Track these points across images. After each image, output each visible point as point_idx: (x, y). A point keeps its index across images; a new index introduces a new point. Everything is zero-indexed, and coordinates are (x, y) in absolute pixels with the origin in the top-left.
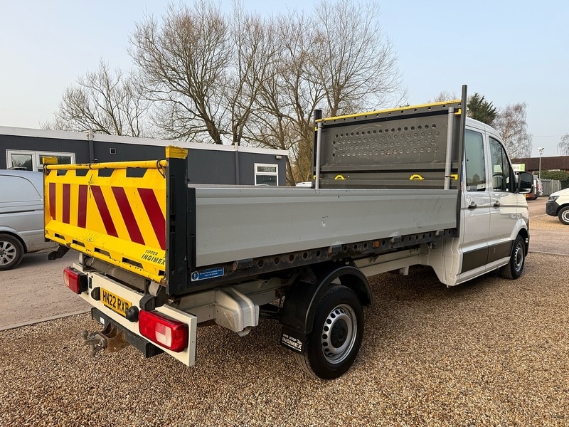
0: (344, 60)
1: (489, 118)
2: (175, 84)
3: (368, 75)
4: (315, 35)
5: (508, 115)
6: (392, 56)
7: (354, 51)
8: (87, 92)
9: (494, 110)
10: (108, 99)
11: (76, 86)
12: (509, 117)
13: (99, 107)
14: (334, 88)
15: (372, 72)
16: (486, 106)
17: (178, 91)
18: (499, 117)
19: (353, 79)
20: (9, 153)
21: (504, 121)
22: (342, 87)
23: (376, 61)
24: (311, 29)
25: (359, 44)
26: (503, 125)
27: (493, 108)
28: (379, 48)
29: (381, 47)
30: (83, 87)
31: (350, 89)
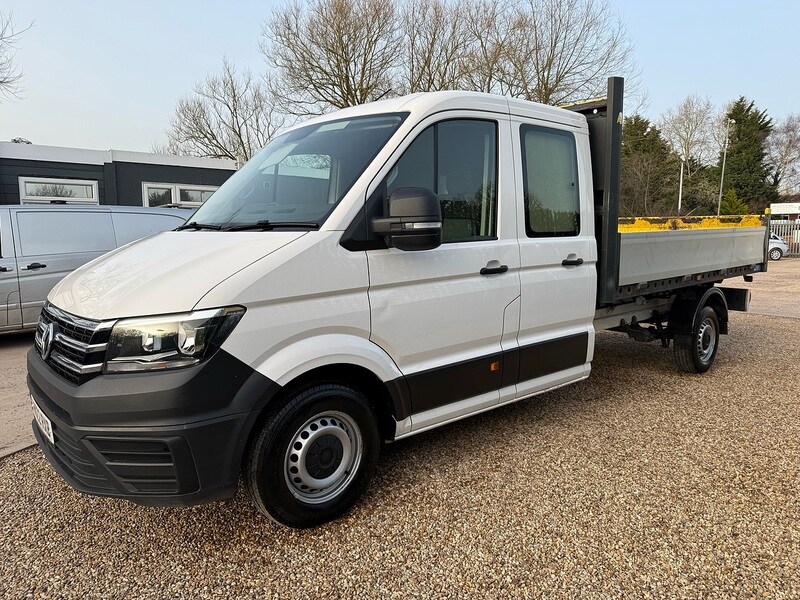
0: (556, 53)
1: (761, 133)
2: (321, 91)
3: (589, 74)
4: (516, 17)
5: (790, 129)
6: (627, 44)
7: (571, 38)
8: (208, 103)
9: (768, 122)
10: (234, 113)
11: (193, 96)
12: (791, 133)
13: (222, 125)
14: (540, 92)
15: (595, 68)
16: (756, 116)
17: (327, 100)
18: (776, 132)
19: (567, 79)
20: (145, 186)
21: (783, 138)
22: (551, 91)
23: (601, 53)
24: (510, 10)
25: (578, 28)
26: (782, 144)
27: (767, 119)
28: (606, 35)
29: (610, 33)
30: (201, 96)
31: (564, 94)
